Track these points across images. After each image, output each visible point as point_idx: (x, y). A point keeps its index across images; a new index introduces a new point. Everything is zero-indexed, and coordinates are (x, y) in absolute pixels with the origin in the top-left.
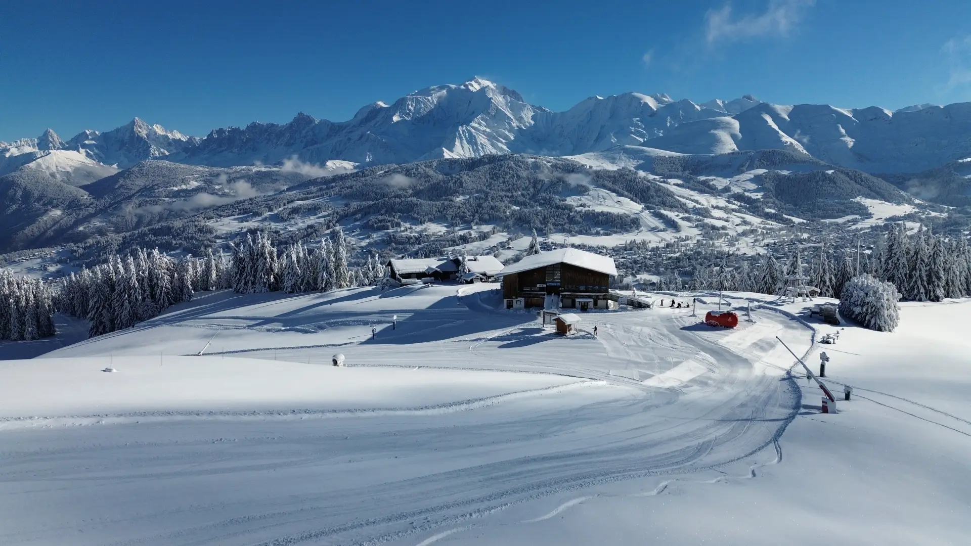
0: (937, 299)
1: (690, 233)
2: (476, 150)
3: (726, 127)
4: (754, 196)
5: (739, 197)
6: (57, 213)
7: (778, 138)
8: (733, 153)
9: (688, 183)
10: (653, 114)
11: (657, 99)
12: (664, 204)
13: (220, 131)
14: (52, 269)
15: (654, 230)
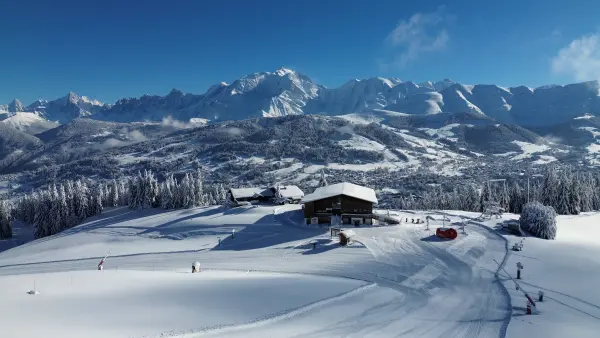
0: (576, 213)
1: (414, 162)
2: (283, 112)
3: (435, 98)
4: (452, 140)
5: (443, 141)
6: (19, 152)
7: (466, 105)
8: (439, 114)
9: (412, 132)
10: (390, 90)
11: (392, 81)
12: (398, 145)
13: (124, 101)
14: (15, 187)
15: (392, 161)
